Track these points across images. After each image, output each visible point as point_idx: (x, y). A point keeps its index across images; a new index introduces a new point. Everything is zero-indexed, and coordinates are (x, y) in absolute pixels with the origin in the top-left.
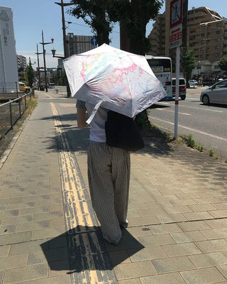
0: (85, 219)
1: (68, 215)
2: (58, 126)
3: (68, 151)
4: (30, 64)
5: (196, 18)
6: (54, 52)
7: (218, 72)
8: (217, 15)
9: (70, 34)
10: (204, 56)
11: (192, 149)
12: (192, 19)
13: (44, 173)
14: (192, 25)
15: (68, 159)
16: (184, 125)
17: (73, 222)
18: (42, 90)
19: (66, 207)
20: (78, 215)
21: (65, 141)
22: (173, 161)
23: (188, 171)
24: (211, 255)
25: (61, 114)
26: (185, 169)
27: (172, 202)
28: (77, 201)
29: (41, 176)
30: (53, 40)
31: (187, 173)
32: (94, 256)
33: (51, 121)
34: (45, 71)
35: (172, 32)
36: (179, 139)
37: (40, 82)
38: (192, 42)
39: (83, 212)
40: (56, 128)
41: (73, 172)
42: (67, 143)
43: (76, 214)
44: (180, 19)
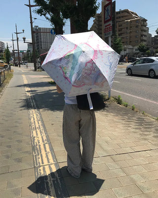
0: (47, 155)
1: (35, 153)
2: (28, 91)
3: (35, 109)
4: (8, 47)
5: (122, 17)
6: (24, 39)
7: (138, 53)
8: (136, 15)
9: (36, 26)
10: (128, 42)
11: (121, 106)
12: (120, 17)
13: (18, 125)
14: (120, 21)
15: (35, 115)
16: (115, 89)
17: (39, 158)
18: (16, 66)
19: (34, 148)
20: (42, 153)
21: (33, 102)
22: (108, 114)
23: (118, 120)
24: (132, 176)
25: (30, 83)
26: (116, 119)
27: (107, 142)
28: (41, 143)
29: (16, 126)
30: (23, 31)
31: (117, 122)
32: (53, 181)
33: (23, 88)
34: (18, 53)
35: (106, 26)
36: (112, 99)
37: (15, 60)
38: (120, 32)
39: (46, 151)
40: (27, 93)
41: (39, 123)
42: (35, 103)
43: (41, 153)
44: (111, 17)
